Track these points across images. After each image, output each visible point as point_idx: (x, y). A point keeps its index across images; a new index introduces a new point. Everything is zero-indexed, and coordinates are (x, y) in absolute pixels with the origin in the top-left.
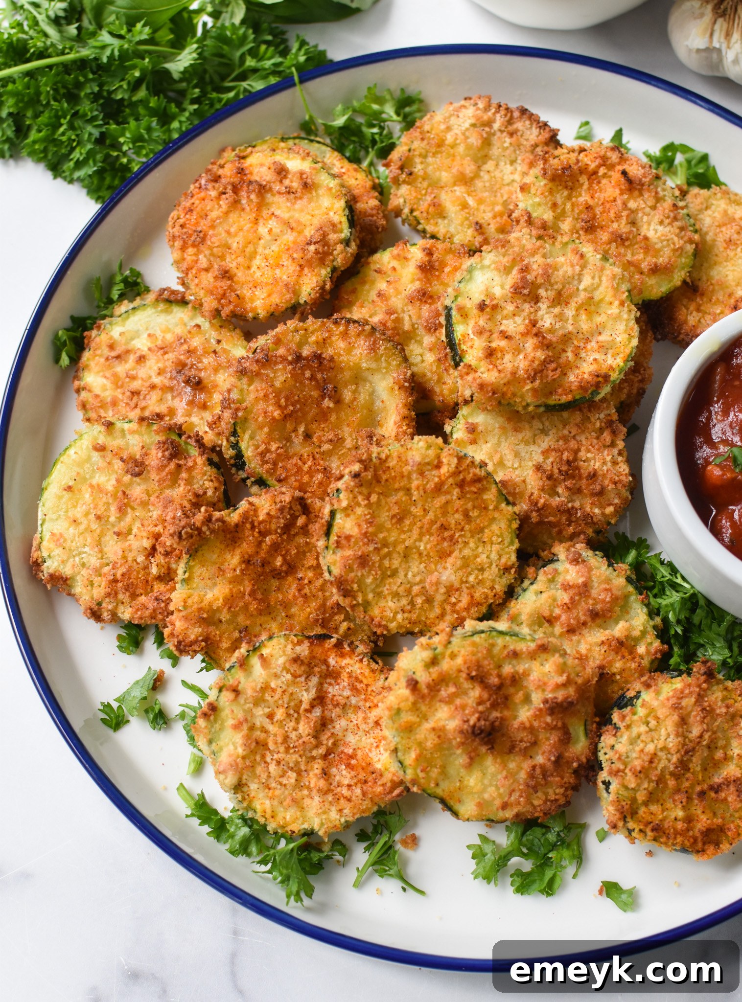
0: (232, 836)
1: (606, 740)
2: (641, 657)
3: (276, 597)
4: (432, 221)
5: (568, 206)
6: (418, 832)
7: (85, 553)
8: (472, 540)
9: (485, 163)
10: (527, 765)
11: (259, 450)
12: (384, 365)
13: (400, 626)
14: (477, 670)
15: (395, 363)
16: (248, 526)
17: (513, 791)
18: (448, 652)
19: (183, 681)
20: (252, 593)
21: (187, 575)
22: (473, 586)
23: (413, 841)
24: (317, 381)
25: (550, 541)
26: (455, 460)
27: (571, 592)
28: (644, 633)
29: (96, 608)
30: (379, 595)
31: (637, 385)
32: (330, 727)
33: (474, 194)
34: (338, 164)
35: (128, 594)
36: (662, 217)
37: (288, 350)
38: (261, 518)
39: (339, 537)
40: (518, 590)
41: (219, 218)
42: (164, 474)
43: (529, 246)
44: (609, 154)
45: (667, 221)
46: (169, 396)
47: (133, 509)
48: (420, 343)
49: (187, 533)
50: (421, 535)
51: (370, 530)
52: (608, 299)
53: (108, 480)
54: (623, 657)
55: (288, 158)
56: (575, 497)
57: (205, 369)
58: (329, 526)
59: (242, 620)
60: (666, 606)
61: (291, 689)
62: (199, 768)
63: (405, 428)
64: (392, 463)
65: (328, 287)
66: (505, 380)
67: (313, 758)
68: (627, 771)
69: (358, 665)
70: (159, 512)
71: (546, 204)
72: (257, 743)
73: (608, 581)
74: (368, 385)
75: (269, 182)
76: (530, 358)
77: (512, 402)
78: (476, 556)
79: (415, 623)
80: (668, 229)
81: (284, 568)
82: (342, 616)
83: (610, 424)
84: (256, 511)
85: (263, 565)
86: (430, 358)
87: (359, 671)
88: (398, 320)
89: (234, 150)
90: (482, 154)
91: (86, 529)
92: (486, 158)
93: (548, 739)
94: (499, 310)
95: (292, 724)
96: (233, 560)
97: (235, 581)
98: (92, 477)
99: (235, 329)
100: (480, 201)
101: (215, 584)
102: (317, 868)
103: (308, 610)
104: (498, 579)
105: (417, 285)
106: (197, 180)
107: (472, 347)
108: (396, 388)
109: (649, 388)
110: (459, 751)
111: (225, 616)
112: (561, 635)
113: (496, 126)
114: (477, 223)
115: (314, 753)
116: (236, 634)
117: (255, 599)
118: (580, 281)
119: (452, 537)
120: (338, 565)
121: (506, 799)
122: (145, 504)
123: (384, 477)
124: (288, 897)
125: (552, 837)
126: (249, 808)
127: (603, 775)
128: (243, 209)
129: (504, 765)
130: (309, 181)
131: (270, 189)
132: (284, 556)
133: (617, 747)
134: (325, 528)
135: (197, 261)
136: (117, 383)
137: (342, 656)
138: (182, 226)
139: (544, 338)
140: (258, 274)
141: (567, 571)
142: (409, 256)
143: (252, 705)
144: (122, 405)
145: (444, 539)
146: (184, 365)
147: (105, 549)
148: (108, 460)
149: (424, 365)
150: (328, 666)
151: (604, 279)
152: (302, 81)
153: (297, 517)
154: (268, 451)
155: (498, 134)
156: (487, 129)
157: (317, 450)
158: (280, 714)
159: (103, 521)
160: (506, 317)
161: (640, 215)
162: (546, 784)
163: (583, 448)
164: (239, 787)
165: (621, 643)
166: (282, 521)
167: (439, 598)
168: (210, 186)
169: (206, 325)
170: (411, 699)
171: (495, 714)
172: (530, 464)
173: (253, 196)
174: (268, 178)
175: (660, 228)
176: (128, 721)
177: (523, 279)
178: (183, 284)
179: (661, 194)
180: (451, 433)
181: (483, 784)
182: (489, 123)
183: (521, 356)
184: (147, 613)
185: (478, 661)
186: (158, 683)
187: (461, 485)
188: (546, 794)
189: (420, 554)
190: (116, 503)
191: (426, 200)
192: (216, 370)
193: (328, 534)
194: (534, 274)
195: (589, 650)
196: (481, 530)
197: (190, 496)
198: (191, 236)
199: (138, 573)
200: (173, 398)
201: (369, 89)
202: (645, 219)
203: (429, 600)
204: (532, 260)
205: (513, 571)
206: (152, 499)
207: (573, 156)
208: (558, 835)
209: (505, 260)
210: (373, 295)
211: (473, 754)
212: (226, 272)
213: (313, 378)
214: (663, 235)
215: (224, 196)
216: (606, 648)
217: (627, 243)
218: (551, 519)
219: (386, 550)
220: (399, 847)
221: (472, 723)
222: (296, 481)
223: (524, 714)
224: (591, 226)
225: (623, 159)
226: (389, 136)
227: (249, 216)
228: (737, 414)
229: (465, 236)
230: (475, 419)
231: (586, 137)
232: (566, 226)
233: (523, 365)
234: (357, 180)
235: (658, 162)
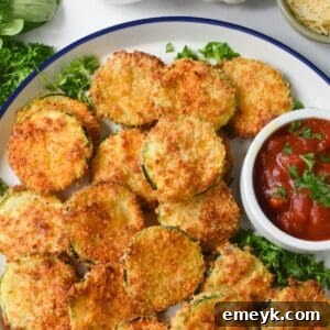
2: (266, 283)
3: (112, 309)
4: (119, 117)
5: (177, 96)
7: (27, 316)
8: (184, 261)
9: (132, 82)
11: (84, 250)
12: (123, 196)
13: (166, 305)
14: (205, 318)
15: (127, 194)
16: (92, 286)
18: (191, 314)
20: (102, 312)
21: (73, 314)
22: (190, 279)
24: (98, 214)
25: (214, 245)
26: (168, 234)
27: (231, 268)
28: (264, 273)
30: (154, 296)
31: (229, 165)
33: (132, 98)
36: (217, 87)
37: (82, 207)
38: (96, 281)
39: (131, 280)
40: (208, 273)
41: (28, 149)
42: (49, 275)
43: (168, 127)
44: (186, 64)
45: (220, 88)
46: (36, 235)
47: (40, 292)
48: (134, 178)
49: (69, 300)
50: (163, 266)
51: (143, 273)
52: (208, 138)
53: (26, 283)
54: (259, 286)
55: (49, 113)
56: (219, 225)
57: (46, 218)
58: (125, 276)
59: (102, 323)
63: (140, 219)
64: (143, 243)
65: (87, 168)
66: (178, 192)
69: (154, 326)
70: (52, 290)
71: (167, 99)
73: (244, 257)
74: (119, 206)
76: (184, 178)
77: (183, 199)
78: (188, 267)
79: (172, 301)
80: (222, 91)
81: (111, 297)
83: (224, 189)
84: (92, 279)
85: (103, 299)
86: (140, 184)
87: (156, 328)
88: (121, 172)
89: (22, 112)
90: (130, 80)
91: (24, 307)
92: (132, 79)
94: (165, 160)
96: (91, 302)
97: (94, 310)
98: (18, 284)
99: (52, 196)
100: (137, 101)
101: (86, 314)
103: (126, 309)
104: (199, 273)
105: (124, 155)
106: (12, 134)
107: (158, 181)
108: (131, 204)
109: (235, 164)
111: (94, 324)
113: (133, 64)
117: (104, 313)
118: (194, 135)
119: (176, 263)
120: (134, 291)
122: (45, 289)
123: (141, 250)
128: (38, 142)
130: (63, 123)
131: (47, 130)
132: (110, 292)
134: (124, 278)
135: (26, 172)
136: (11, 235)
137: (147, 324)
138: (14, 158)
139: (187, 167)
140: (55, 170)
141: (226, 259)
142: (117, 142)
144: (17, 246)
145: (173, 265)
146: (37, 220)
147: (35, 312)
148: (23, 276)
149: (138, 187)
151: (204, 130)
152: (41, 71)
153: (110, 275)
154: (87, 249)
155: (135, 67)
156: (129, 67)
157: (107, 241)
159: (30, 301)
160: (168, 162)
161: (208, 89)
163: (217, 205)
165: (256, 281)
166: (105, 279)
167: (178, 287)
168: (19, 136)
169: (39, 197)
172: (196, 217)
174: (44, 126)
175: (218, 92)
177: (170, 143)
178: (23, 182)
179: (214, 75)
180: (159, 213)
182: (129, 64)
183: (181, 179)
185: (204, 314)
187: (173, 242)
189: (165, 274)
190: (32, 292)
191: (113, 108)
192: (52, 217)
193: (126, 280)
194: (174, 139)
195: (245, 288)
196: (186, 256)
197: (63, 280)
198: (19, 161)
199: (52, 317)
200: (38, 235)
201: (71, 63)
202: (211, 90)
203: (174, 290)
205: (204, 267)
206: (47, 286)
207: (171, 71)
209: (160, 136)
210: (106, 163)
212: (41, 174)
213: (96, 214)
214: (220, 95)
215: (27, 139)
216: (251, 285)
217: (207, 105)
218: (212, 237)
219: (151, 278)
222: (103, 257)
224: (189, 103)
225: (193, 65)
226: (86, 80)
227: (41, 145)
228: (276, 173)
229: (135, 120)
230: (167, 205)
231: (170, 50)
232: (178, 106)
233: (182, 183)
234: (79, 107)
235: (205, 54)
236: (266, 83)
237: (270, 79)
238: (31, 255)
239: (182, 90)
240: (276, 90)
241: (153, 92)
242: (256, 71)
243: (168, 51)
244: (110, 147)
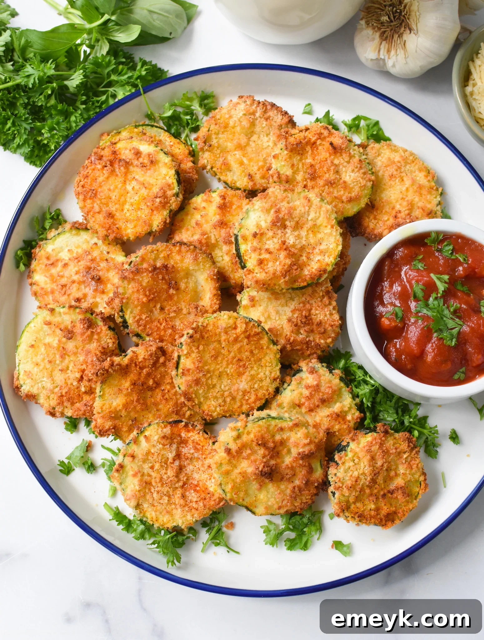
0: (135, 530)
1: (332, 471)
2: (349, 422)
3: (150, 401)
4: (224, 174)
5: (300, 166)
6: (233, 520)
7: (44, 381)
8: (255, 366)
9: (252, 136)
10: (290, 486)
11: (136, 319)
12: (202, 267)
13: (219, 414)
14: (262, 440)
15: (208, 265)
16: (133, 365)
17: (284, 500)
18: (246, 431)
19: (102, 446)
20: (138, 400)
21: (102, 393)
22: (257, 390)
23: (232, 525)
24: (165, 280)
25: (297, 358)
26: (244, 326)
27: (310, 390)
28: (350, 408)
29: (52, 411)
30: (206, 398)
31: (342, 267)
32: (184, 470)
33: (246, 155)
34: (168, 139)
35: (69, 403)
36: (353, 168)
37: (149, 265)
38: (140, 360)
39: (183, 370)
40: (281, 389)
41: (103, 181)
42: (85, 337)
43: (279, 197)
44: (323, 131)
45: (356, 170)
46: (83, 287)
47: (69, 356)
48: (221, 249)
49: (100, 373)
50: (228, 365)
51: (200, 365)
52: (324, 224)
53: (54, 340)
54: (340, 423)
55: (141, 144)
56: (310, 334)
57: (102, 270)
58: (178, 363)
59: (133, 415)
60: (362, 395)
61: (163, 452)
62: (114, 492)
63: (215, 301)
64: (210, 328)
65: (168, 221)
66: (270, 278)
67: (177, 488)
68: (344, 487)
69: (197, 436)
70: (84, 358)
71: (288, 166)
72: (146, 483)
73: (330, 382)
74: (193, 278)
75: (130, 159)
76: (283, 264)
77: (274, 288)
78: (258, 374)
79: (227, 411)
80: (357, 174)
81: (154, 386)
82: (187, 408)
83: (328, 293)
84: (137, 356)
85: (143, 385)
86: (227, 258)
87: (198, 439)
88: (208, 238)
89: (108, 135)
90: (250, 132)
91: (43, 368)
92: (253, 133)
93: (301, 472)
94: (264, 235)
95: (164, 471)
96: (126, 384)
97: (128, 395)
98: (44, 338)
99: (117, 244)
100: (250, 160)
101: (117, 397)
102: (181, 544)
103: (168, 406)
104: (270, 385)
105: (217, 218)
106: (89, 158)
107: (250, 258)
108: (209, 279)
109: (349, 267)
110: (254, 483)
111: (123, 413)
112: (306, 413)
113: (258, 115)
114: (249, 175)
115: (177, 485)
116: (130, 422)
117: (140, 403)
118: (309, 215)
119: (244, 365)
120: (184, 385)
121: (280, 504)
122: (75, 354)
123: (206, 336)
124: (168, 563)
125: (305, 520)
126: (144, 516)
127: (331, 489)
128: (117, 175)
129: (278, 487)
130: (153, 159)
131: (132, 163)
132: (153, 379)
133: (338, 475)
134: (175, 365)
135: (93, 207)
136: (53, 279)
137: (189, 431)
138: (83, 186)
139: (290, 251)
140: (128, 214)
141: (307, 378)
142: (213, 200)
143: (142, 463)
144: (57, 294)
145: (240, 366)
146: (90, 268)
147: (55, 378)
148: (53, 330)
149: (224, 262)
150: (181, 437)
151: (322, 213)
152: (145, 93)
153: (159, 358)
154: (141, 319)
155: (259, 119)
156: (252, 117)
157: (168, 316)
158: (157, 466)
159: (53, 364)
160: (268, 239)
161: (341, 167)
162: (301, 495)
163: (313, 308)
164: (138, 506)
165: (338, 415)
166: (152, 361)
167: (239, 397)
168: (97, 162)
169: (100, 243)
170: (228, 458)
171: (272, 462)
172: (285, 317)
173: (122, 168)
174: (130, 157)
175: (353, 174)
176: (74, 470)
177: (277, 217)
178: (86, 219)
179: (352, 153)
180: (241, 301)
181: (267, 497)
182: (254, 113)
183: (278, 263)
184: (81, 413)
185: (262, 435)
186: (89, 447)
187: (248, 337)
188: (301, 500)
189: (228, 374)
190: (59, 353)
191: (220, 161)
192: (108, 270)
193: (177, 368)
194: (283, 213)
195: (321, 420)
196: (260, 360)
197: (100, 349)
198: (88, 192)
199: (74, 391)
200: (85, 287)
201: (184, 94)
202: (344, 169)
203: (234, 399)
204: (282, 204)
205: (278, 380)
206: (79, 350)
207: (302, 134)
208: (309, 519)
209: (267, 206)
210: (193, 222)
211: (261, 483)
212: (110, 214)
213: (163, 278)
214: (354, 179)
215: (105, 168)
216: (330, 418)
217: (334, 186)
218: (298, 347)
219: (209, 375)
220: (224, 529)
221: (260, 469)
222: (157, 334)
223: (288, 460)
224: (314, 177)
225: (330, 134)
226: (197, 120)
227: (120, 179)
228: (397, 288)
229: (243, 182)
230: (254, 293)
231: (309, 112)
232: (299, 177)
233: (279, 268)
234: (180, 150)
235: (350, 127)
236: (414, 181)
237: (421, 178)
238: (70, 307)
239: (309, 160)
240: (424, 192)
241: (273, 154)
242: (406, 163)
243: (305, 113)
244: (204, 204)
